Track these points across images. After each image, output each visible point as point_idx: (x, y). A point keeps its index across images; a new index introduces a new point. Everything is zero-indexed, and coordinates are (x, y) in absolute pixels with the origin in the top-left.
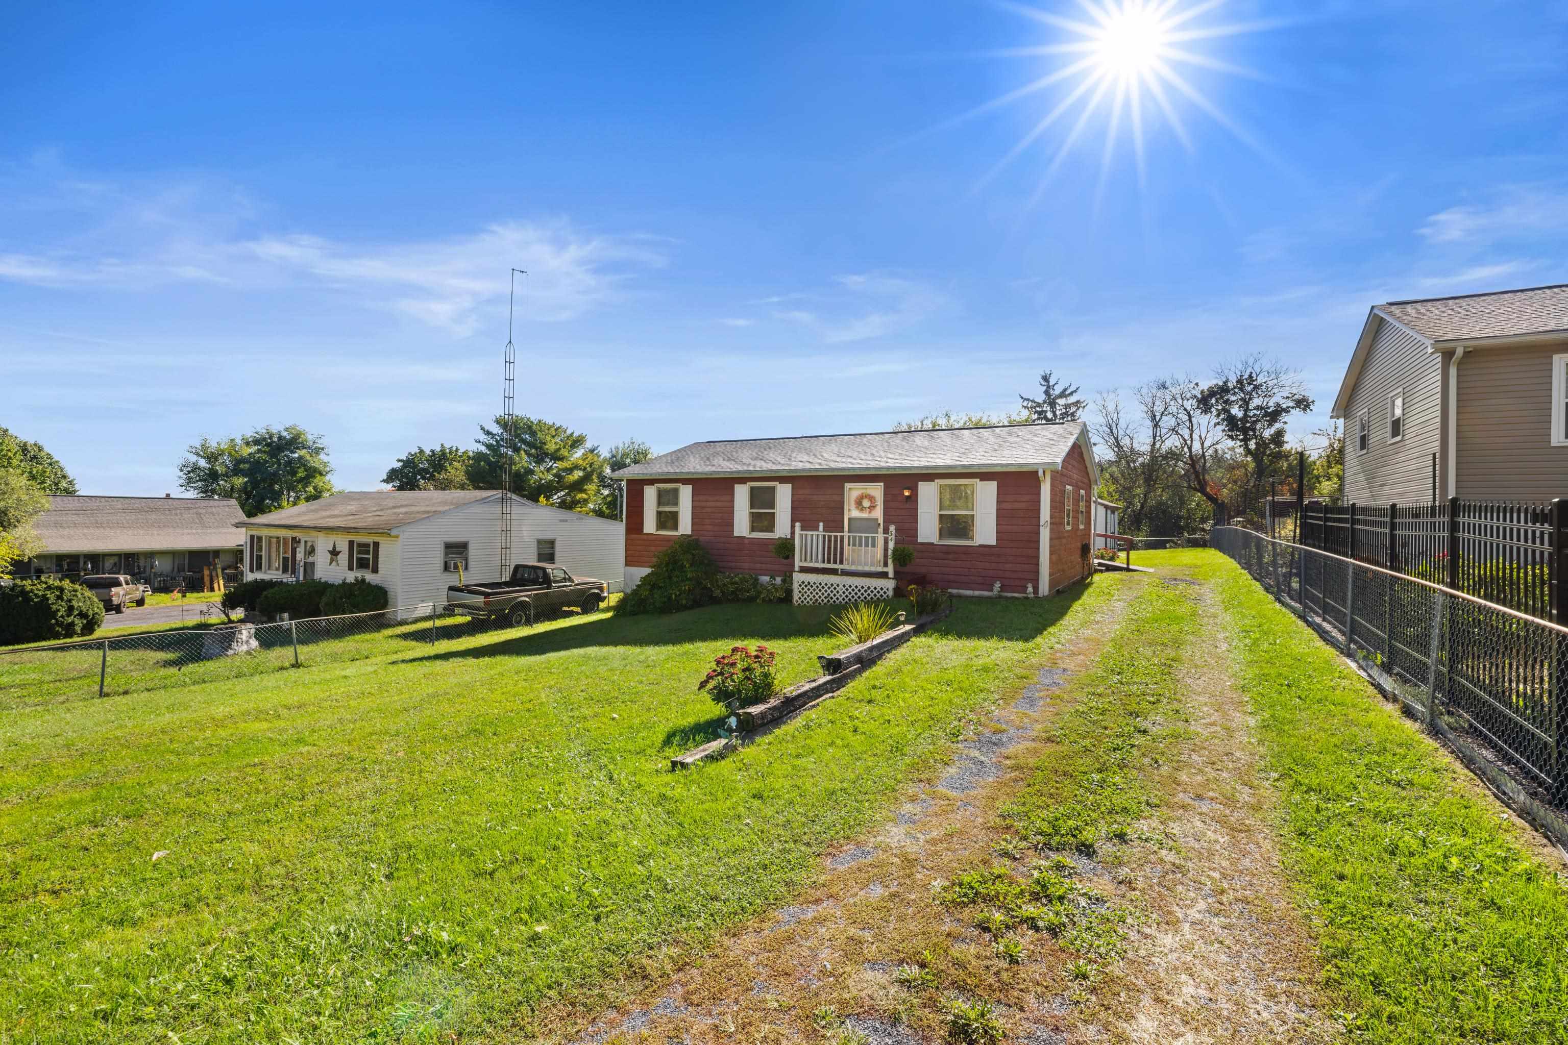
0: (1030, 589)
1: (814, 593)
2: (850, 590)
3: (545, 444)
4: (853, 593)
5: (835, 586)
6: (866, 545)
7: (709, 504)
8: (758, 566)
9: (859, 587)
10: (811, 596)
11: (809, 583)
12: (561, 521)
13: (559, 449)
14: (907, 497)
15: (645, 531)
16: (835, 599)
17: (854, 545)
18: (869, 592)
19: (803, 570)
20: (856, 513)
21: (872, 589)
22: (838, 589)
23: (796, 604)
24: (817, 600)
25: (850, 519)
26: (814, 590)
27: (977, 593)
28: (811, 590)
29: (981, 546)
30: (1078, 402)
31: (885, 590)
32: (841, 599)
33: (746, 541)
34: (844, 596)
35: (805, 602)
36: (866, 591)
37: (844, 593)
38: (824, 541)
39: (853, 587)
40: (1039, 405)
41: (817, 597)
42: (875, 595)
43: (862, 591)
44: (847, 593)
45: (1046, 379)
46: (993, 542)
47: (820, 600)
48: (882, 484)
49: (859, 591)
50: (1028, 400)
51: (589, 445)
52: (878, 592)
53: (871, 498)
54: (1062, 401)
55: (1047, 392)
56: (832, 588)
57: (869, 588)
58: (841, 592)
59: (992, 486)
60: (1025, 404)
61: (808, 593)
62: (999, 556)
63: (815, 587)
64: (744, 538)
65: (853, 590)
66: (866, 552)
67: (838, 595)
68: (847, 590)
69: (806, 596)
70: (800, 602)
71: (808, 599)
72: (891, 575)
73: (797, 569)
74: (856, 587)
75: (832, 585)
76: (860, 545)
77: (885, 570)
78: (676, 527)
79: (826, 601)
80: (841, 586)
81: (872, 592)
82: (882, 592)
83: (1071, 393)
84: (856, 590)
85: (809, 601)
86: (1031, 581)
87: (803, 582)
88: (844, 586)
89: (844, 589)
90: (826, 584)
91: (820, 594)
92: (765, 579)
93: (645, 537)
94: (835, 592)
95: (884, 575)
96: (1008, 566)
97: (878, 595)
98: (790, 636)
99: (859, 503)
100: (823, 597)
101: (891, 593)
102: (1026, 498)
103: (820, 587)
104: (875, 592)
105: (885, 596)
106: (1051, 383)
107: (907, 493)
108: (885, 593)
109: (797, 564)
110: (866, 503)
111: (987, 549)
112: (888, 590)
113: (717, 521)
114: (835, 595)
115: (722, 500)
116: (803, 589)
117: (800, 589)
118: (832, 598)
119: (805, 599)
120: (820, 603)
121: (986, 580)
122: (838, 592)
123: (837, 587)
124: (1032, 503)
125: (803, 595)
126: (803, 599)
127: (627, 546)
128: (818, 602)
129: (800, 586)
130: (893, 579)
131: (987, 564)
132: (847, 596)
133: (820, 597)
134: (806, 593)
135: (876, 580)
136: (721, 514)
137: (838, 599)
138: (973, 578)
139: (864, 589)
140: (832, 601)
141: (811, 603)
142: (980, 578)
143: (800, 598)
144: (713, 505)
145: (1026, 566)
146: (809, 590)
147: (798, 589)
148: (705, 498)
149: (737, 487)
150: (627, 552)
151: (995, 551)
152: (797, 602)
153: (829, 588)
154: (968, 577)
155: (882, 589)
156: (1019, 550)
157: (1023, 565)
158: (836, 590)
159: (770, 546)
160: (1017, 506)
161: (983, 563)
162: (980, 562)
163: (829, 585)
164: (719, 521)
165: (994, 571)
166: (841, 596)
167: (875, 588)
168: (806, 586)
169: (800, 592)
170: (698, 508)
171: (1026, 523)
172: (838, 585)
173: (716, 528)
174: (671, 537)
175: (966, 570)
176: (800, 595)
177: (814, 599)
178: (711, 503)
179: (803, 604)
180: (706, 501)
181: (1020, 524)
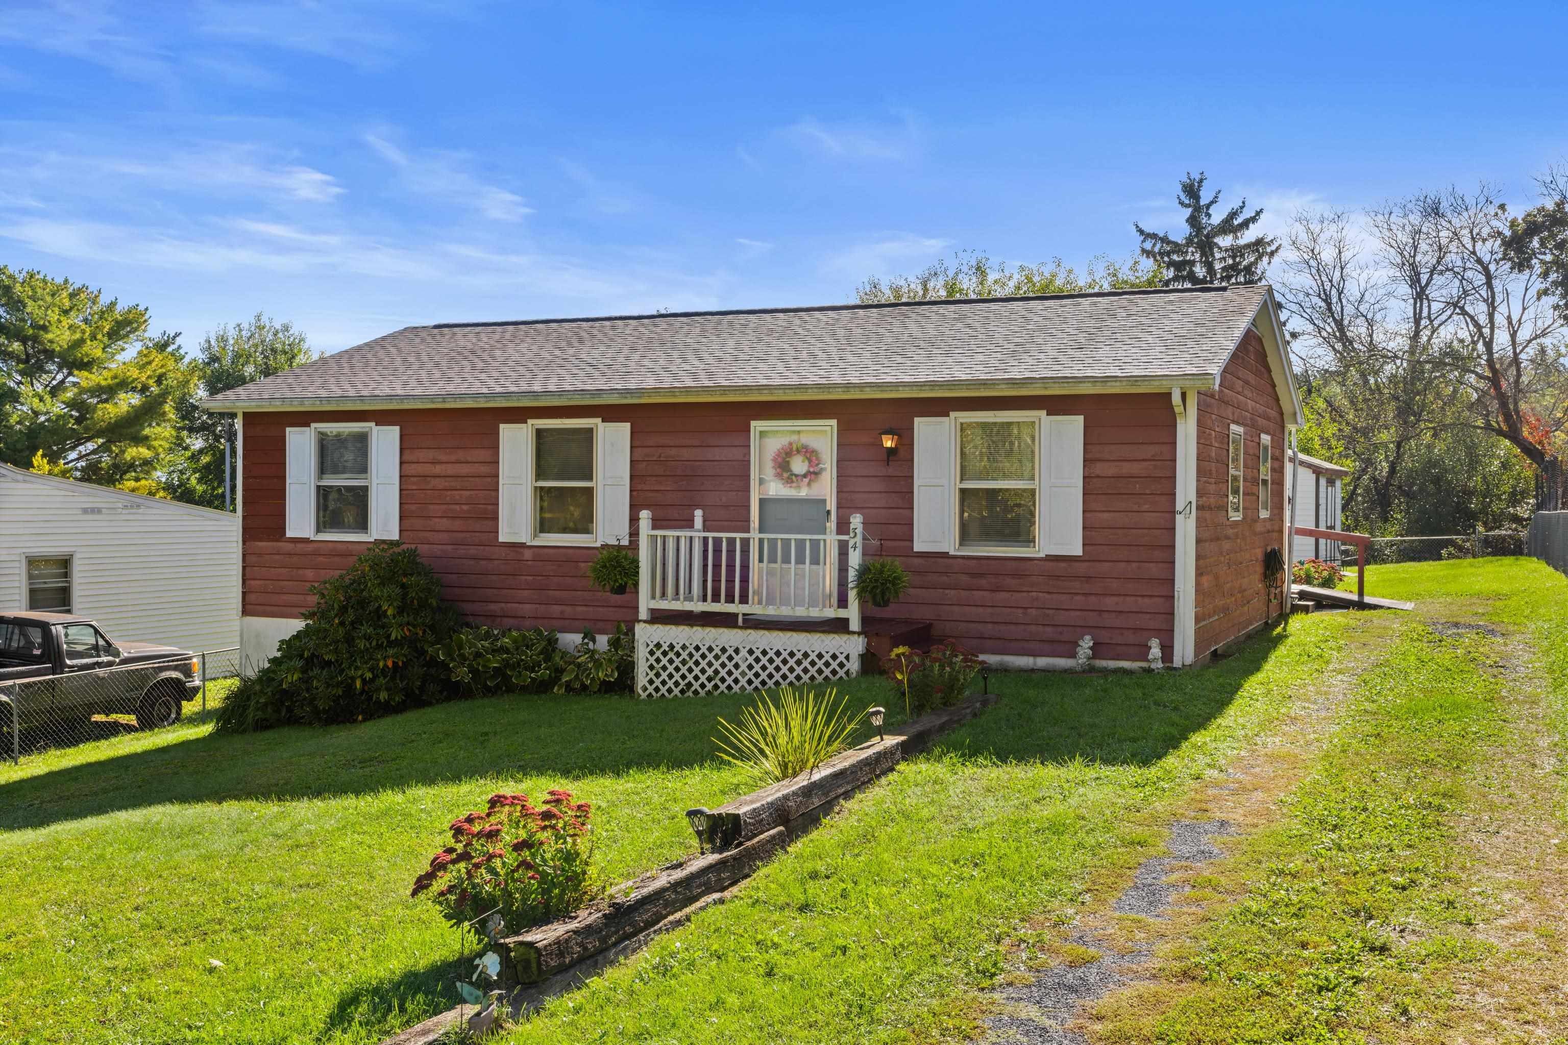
0: (1155, 651)
1: (684, 670)
2: (764, 660)
3: (44, 328)
4: (771, 668)
5: (730, 651)
6: (800, 560)
7: (438, 469)
8: (556, 610)
9: (785, 655)
10: (677, 677)
11: (672, 647)
12: (85, 511)
13: (82, 341)
14: (891, 452)
15: (289, 534)
16: (730, 680)
17: (772, 560)
18: (806, 663)
19: (659, 617)
20: (776, 489)
21: (813, 656)
22: (737, 659)
23: (644, 695)
24: (690, 685)
25: (762, 502)
26: (684, 662)
27: (1042, 662)
28: (677, 662)
29: (1050, 558)
30: (1259, 242)
31: (841, 658)
32: (743, 681)
33: (528, 554)
34: (750, 674)
35: (663, 690)
36: (799, 663)
37: (750, 667)
38: (705, 551)
39: (771, 654)
40: (1177, 248)
41: (690, 677)
42: (820, 672)
43: (792, 662)
44: (757, 668)
45: (1192, 190)
46: (1076, 549)
47: (696, 686)
48: (834, 422)
49: (785, 662)
50: (1154, 236)
51: (154, 331)
52: (827, 664)
53: (810, 454)
54: (1225, 241)
55: (1193, 221)
56: (724, 658)
57: (806, 655)
58: (743, 667)
59: (1075, 424)
60: (1148, 245)
61: (671, 669)
62: (1089, 578)
63: (684, 655)
64: (522, 545)
65: (771, 661)
66: (799, 576)
67: (736, 674)
68: (758, 660)
69: (664, 676)
70: (651, 689)
71: (670, 684)
72: (855, 625)
73: (643, 614)
74: (778, 654)
75: (724, 650)
76: (786, 560)
77: (842, 613)
78: (362, 524)
79: (709, 686)
80: (744, 653)
81: (813, 663)
82: (834, 665)
83: (1245, 224)
84: (778, 661)
85: (671, 687)
86: (1157, 632)
87: (658, 646)
88: (751, 652)
89: (751, 660)
90: (710, 649)
91: (697, 670)
92: (571, 640)
93: (289, 546)
94: (730, 666)
95: (839, 626)
96: (1110, 603)
97: (827, 672)
98: (629, 766)
99: (783, 466)
100: (703, 678)
101: (854, 666)
102: (1149, 451)
103: (697, 656)
104: (820, 664)
105: (841, 673)
106: (1203, 202)
107: (888, 443)
108: (841, 665)
109: (645, 603)
110: (799, 466)
111: (1063, 565)
112: (847, 658)
113: (457, 507)
114: (730, 673)
115: (470, 459)
116: (658, 660)
117: (652, 660)
118: (723, 680)
119: (664, 683)
120: (696, 692)
121: (1061, 633)
122: (737, 666)
123: (734, 655)
124: (1159, 463)
125: (658, 675)
126: (657, 682)
127: (248, 569)
128: (693, 689)
129: (652, 653)
130: (859, 634)
131: (1064, 597)
132: (757, 675)
133: (696, 678)
134: (664, 668)
135: (822, 636)
136: (468, 493)
137: (736, 681)
138: (1033, 628)
139: (795, 659)
140: (723, 687)
141: (676, 691)
142: (1049, 629)
143: (651, 682)
144: (449, 472)
145: (1147, 600)
146: (671, 661)
147: (648, 660)
148: (430, 455)
149: (505, 430)
150: (248, 582)
151: (1081, 568)
152: (645, 689)
153: (717, 657)
154: (1022, 627)
155: (834, 657)
156: (1134, 565)
157: (1140, 599)
158: (733, 662)
159: (582, 565)
160: (1127, 468)
161: (1054, 596)
162: (1049, 593)
163: (717, 651)
164: (465, 507)
165: (1078, 613)
166: (743, 674)
167: (820, 656)
168: (665, 654)
169: (651, 667)
170: (415, 479)
171: (1146, 507)
172: (737, 651)
173: (457, 524)
174: (350, 547)
175: (1020, 611)
176: (652, 674)
177: (682, 683)
178: (444, 466)
179: (659, 694)
180: (434, 463)
181: (1136, 508)
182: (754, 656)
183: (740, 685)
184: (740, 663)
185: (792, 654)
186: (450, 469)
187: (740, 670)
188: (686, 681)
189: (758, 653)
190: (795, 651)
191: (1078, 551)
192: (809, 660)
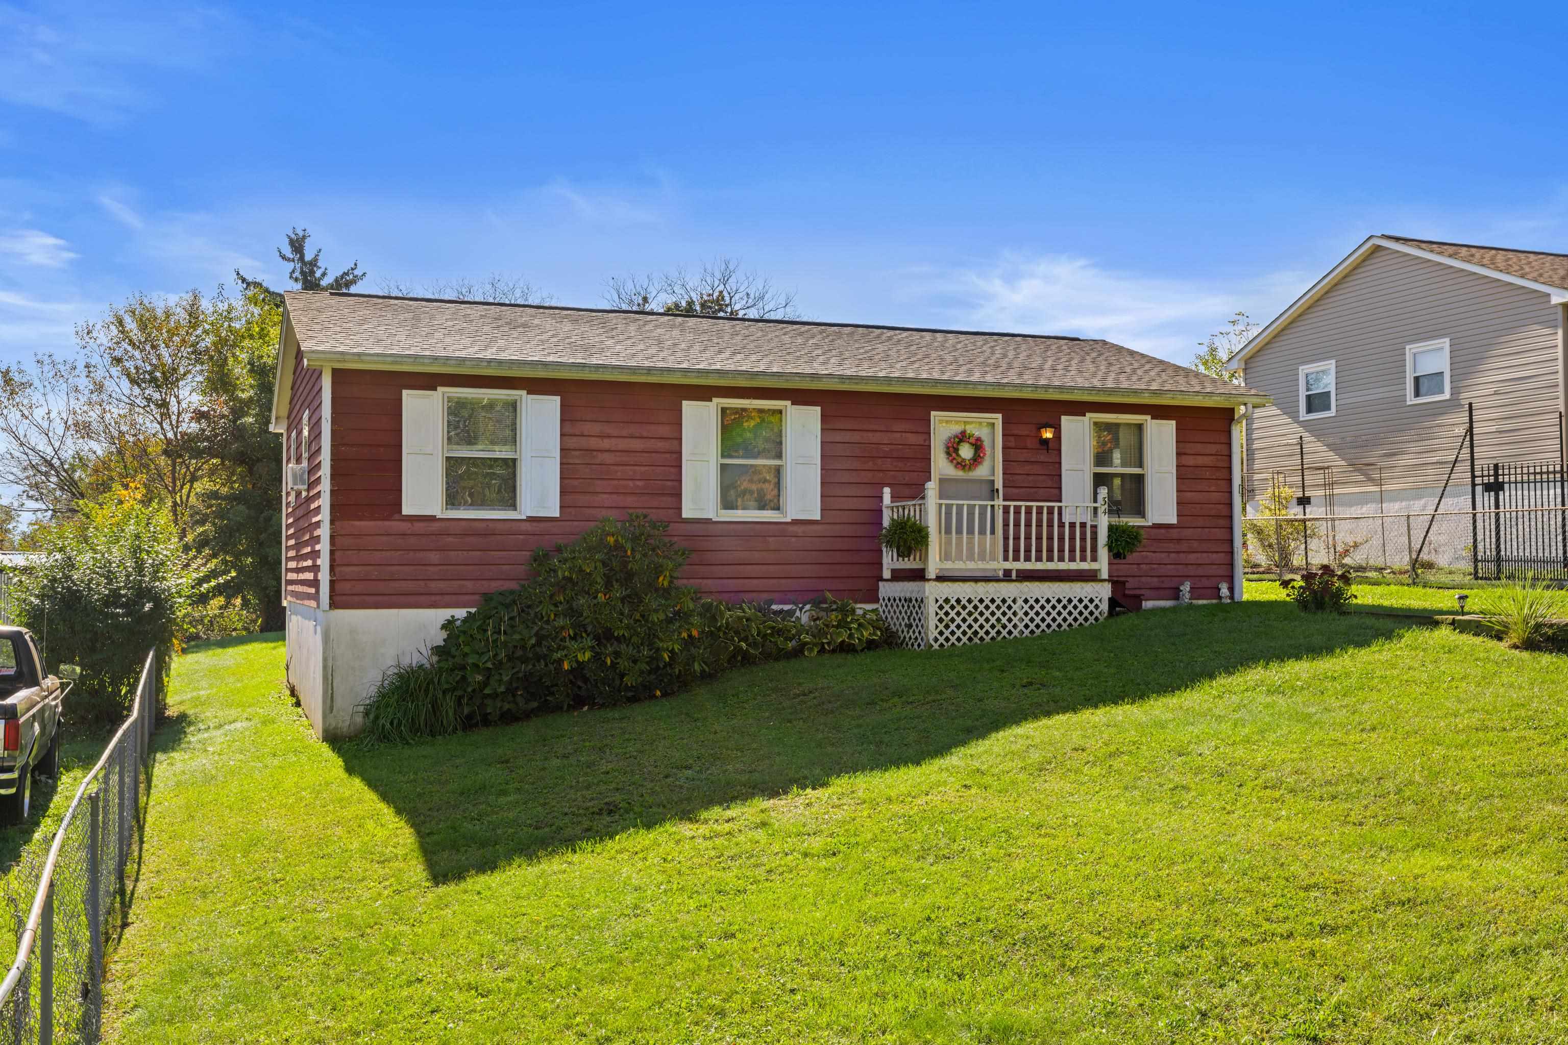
0: (1224, 591)
1: (970, 620)
2: (1037, 607)
5: (1009, 602)
9: (1053, 601)
10: (964, 627)
11: (958, 601)
14: (1047, 441)
15: (406, 510)
16: (1010, 626)
18: (1070, 608)
19: (944, 576)
20: (951, 470)
21: (1075, 601)
22: (1015, 607)
23: (935, 646)
24: (976, 633)
25: (940, 480)
26: (970, 614)
28: (964, 614)
29: (1157, 526)
31: (1097, 601)
32: (1021, 626)
33: (714, 530)
34: (1027, 620)
35: (953, 639)
36: (1065, 607)
37: (1026, 614)
39: (1042, 602)
41: (976, 627)
43: (1059, 607)
44: (1032, 614)
46: (1172, 519)
47: (981, 633)
48: (998, 416)
49: (1054, 607)
52: (1086, 607)
53: (978, 441)
56: (1004, 608)
57: (1070, 601)
58: (1021, 614)
59: (1171, 426)
61: (958, 620)
62: (1179, 540)
63: (970, 607)
64: (708, 521)
65: (1043, 607)
67: (1015, 620)
68: (1032, 607)
69: (953, 627)
70: (941, 640)
71: (959, 633)
72: (1105, 575)
73: (932, 574)
74: (1048, 601)
75: (1004, 601)
77: (1094, 566)
79: (993, 633)
80: (1020, 602)
81: (1075, 607)
82: (1091, 607)
84: (1048, 607)
85: (959, 636)
86: (1223, 578)
87: (947, 601)
88: (1026, 601)
89: (1026, 607)
90: (993, 601)
91: (981, 620)
93: (404, 526)
94: (1010, 614)
95: (1090, 577)
96: (1192, 558)
99: (952, 450)
100: (987, 627)
101: (1105, 607)
103: (982, 607)
105: (1097, 613)
107: (1048, 434)
108: (1097, 607)
109: (934, 565)
110: (966, 452)
111: (1163, 531)
112: (1100, 601)
113: (631, 483)
114: (1010, 620)
115: (645, 434)
116: (947, 614)
117: (941, 613)
118: (1004, 627)
119: (953, 633)
120: (982, 639)
121: (1163, 582)
122: (1015, 614)
123: (1012, 604)
124: (1219, 457)
125: (947, 627)
126: (947, 633)
127: (338, 554)
128: (979, 636)
129: (941, 607)
130: (1108, 581)
131: (1163, 555)
132: (1032, 620)
133: (981, 627)
134: (953, 620)
135: (1083, 584)
136: (643, 469)
137: (1015, 626)
138: (1143, 579)
139: (1062, 604)
140: (1004, 633)
141: (965, 639)
142: (1155, 579)
143: (941, 633)
144: (620, 447)
145: (1215, 555)
146: (958, 614)
147: (937, 614)
148: (596, 428)
149: (689, 407)
150: (337, 569)
151: (1174, 533)
152: (936, 640)
153: (998, 607)
154: (1137, 579)
155: (1091, 601)
156: (1207, 530)
157: (1210, 554)
158: (1012, 611)
159: (771, 539)
160: (1201, 460)
161: (1157, 554)
162: (1154, 552)
163: (998, 602)
164: (639, 483)
165: (1173, 566)
166: (1022, 620)
167: (1081, 601)
168: (952, 607)
169: (941, 620)
170: (577, 453)
171: (1213, 489)
172: (1014, 601)
173: (630, 501)
174: (491, 525)
175: (1135, 566)
176: (941, 627)
177: (970, 633)
178: (613, 441)
179: (950, 644)
180: (602, 437)
181: (1207, 489)
182: (1029, 604)
183: (1018, 629)
184: (1018, 611)
185: (1059, 601)
186: (623, 444)
187: (1018, 617)
188: (973, 630)
189: (1032, 602)
190: (1061, 598)
191: (1174, 520)
192: (1073, 604)
